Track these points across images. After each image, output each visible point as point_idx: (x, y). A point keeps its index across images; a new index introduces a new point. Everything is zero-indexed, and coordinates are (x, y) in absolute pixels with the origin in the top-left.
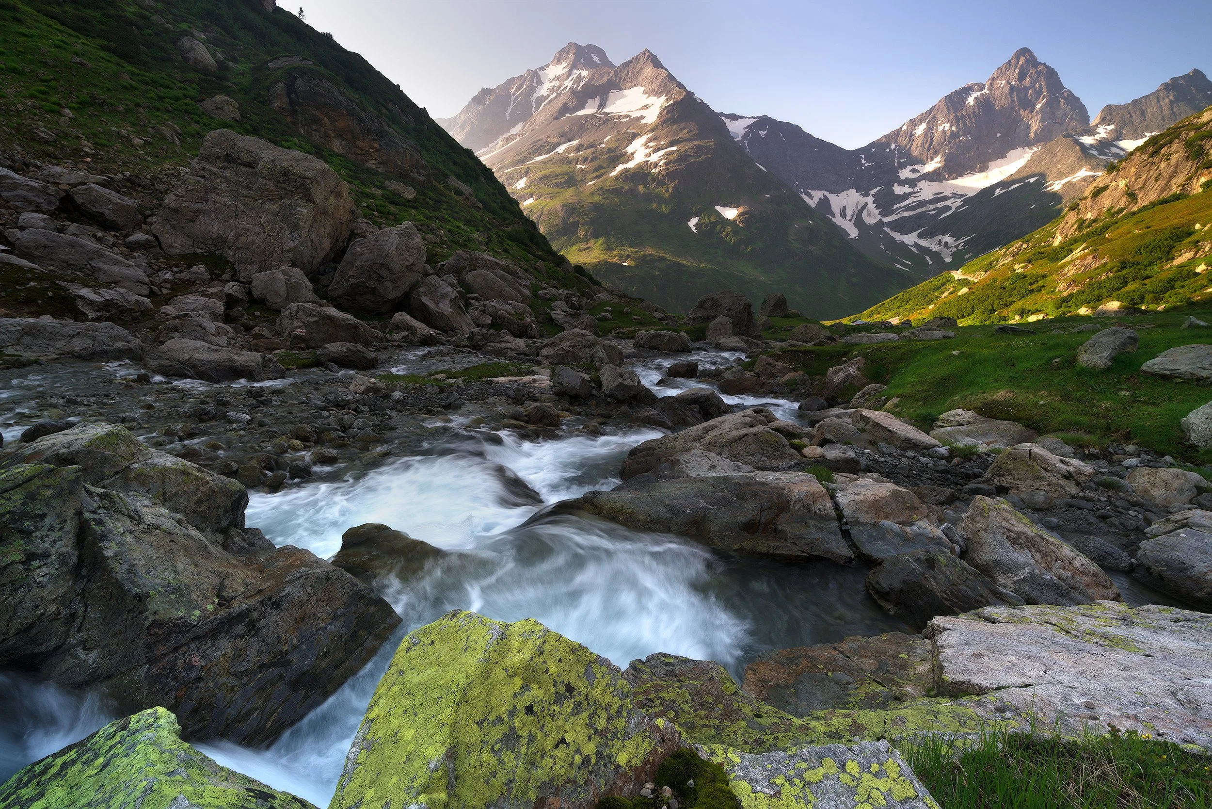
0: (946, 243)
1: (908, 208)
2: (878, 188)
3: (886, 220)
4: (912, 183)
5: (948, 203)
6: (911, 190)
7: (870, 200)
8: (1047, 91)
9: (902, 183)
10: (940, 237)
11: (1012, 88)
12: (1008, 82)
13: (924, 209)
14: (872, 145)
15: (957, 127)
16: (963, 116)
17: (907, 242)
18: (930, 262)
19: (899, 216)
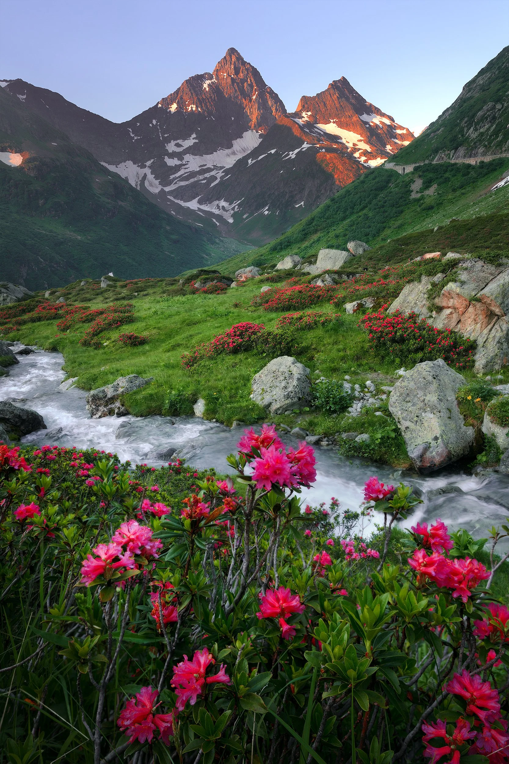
0: (223, 207)
1: (182, 178)
2: (152, 160)
3: (167, 189)
4: (179, 156)
5: (213, 173)
6: (179, 162)
7: (148, 171)
8: (257, 86)
9: (172, 155)
10: (217, 202)
11: (233, 80)
12: (229, 75)
13: (196, 179)
14: (136, 119)
15: (201, 108)
16: (203, 99)
17: (192, 208)
18: (218, 224)
19: (176, 186)
